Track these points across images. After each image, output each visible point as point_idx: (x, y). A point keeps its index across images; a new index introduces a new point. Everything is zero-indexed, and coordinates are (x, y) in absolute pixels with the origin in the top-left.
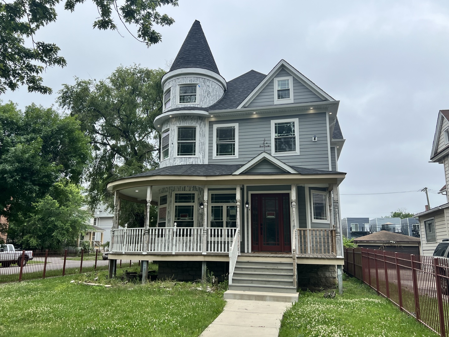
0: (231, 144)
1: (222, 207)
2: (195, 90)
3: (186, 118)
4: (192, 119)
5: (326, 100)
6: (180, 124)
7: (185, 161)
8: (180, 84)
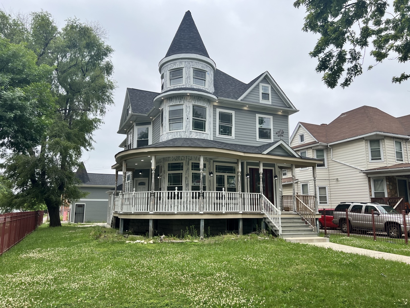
0: (229, 127)
1: (224, 176)
2: (205, 75)
3: (200, 98)
4: (204, 100)
5: (290, 107)
6: (195, 103)
7: (200, 136)
8: (194, 67)
